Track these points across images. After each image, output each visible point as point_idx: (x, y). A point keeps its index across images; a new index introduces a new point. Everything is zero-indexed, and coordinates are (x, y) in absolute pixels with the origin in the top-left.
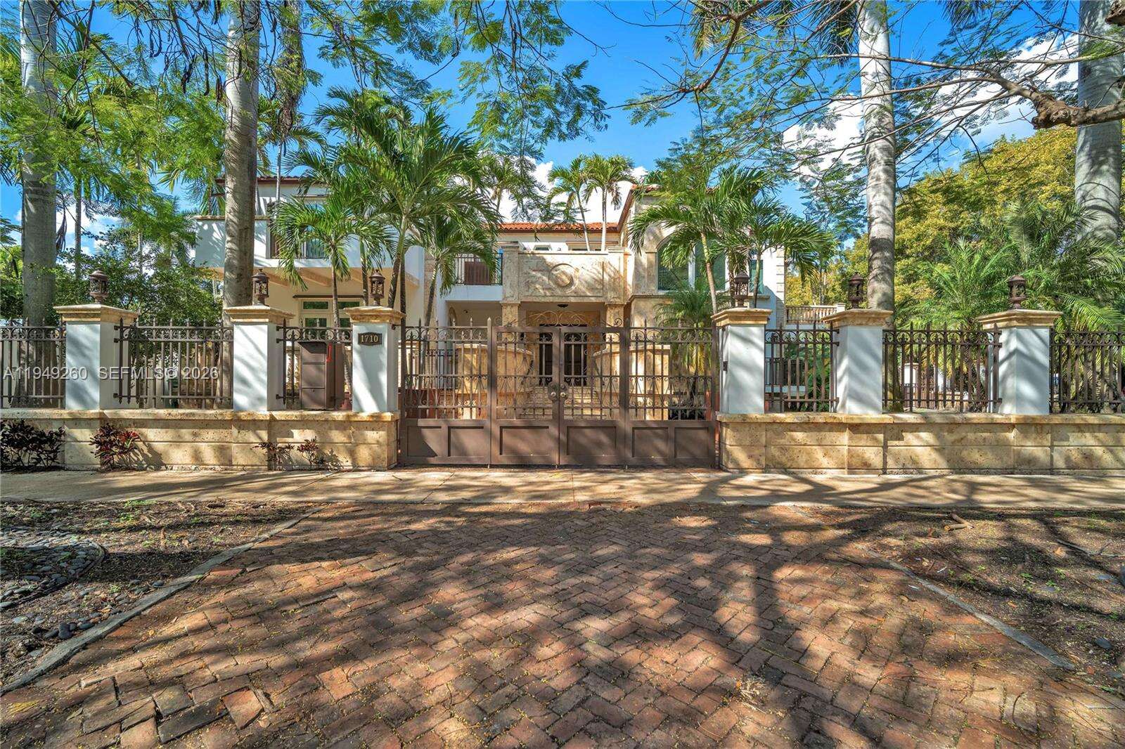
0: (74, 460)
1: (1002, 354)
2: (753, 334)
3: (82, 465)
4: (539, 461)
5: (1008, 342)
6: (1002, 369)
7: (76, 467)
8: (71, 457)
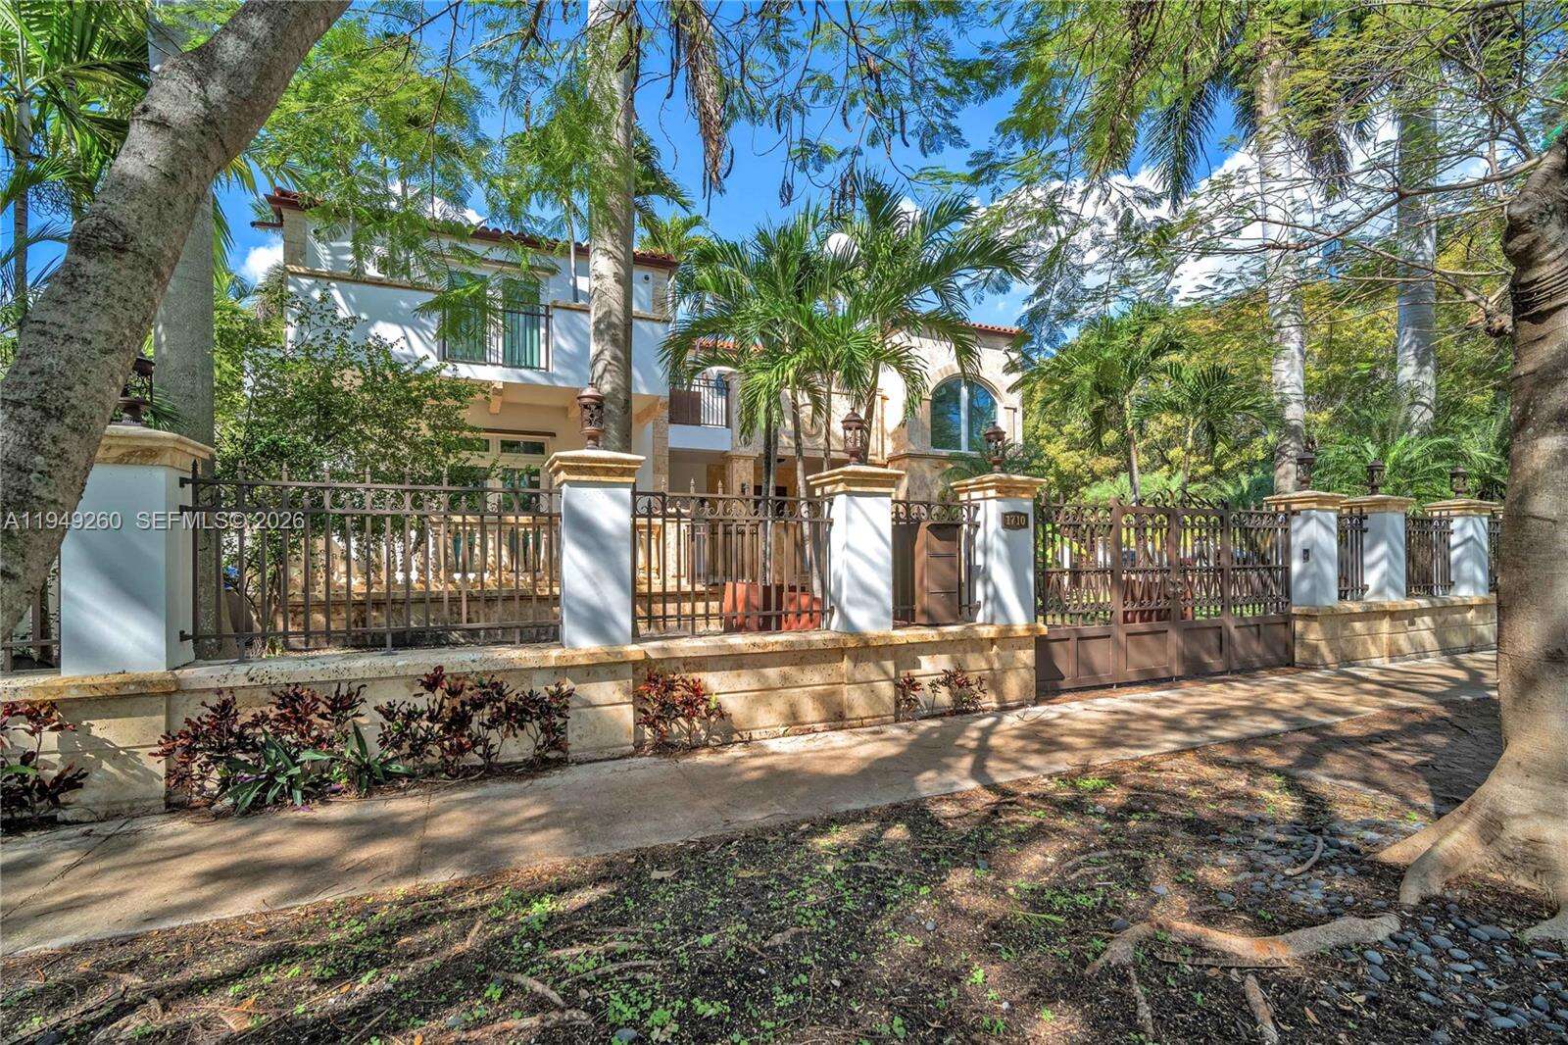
0: (586, 742)
1: (1454, 540)
2: (1329, 519)
3: (600, 749)
4: (1163, 674)
5: (1462, 529)
6: (1454, 555)
7: (591, 755)
8: (580, 737)
